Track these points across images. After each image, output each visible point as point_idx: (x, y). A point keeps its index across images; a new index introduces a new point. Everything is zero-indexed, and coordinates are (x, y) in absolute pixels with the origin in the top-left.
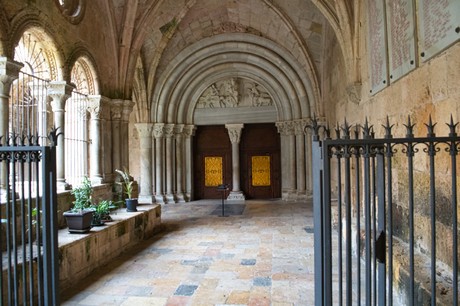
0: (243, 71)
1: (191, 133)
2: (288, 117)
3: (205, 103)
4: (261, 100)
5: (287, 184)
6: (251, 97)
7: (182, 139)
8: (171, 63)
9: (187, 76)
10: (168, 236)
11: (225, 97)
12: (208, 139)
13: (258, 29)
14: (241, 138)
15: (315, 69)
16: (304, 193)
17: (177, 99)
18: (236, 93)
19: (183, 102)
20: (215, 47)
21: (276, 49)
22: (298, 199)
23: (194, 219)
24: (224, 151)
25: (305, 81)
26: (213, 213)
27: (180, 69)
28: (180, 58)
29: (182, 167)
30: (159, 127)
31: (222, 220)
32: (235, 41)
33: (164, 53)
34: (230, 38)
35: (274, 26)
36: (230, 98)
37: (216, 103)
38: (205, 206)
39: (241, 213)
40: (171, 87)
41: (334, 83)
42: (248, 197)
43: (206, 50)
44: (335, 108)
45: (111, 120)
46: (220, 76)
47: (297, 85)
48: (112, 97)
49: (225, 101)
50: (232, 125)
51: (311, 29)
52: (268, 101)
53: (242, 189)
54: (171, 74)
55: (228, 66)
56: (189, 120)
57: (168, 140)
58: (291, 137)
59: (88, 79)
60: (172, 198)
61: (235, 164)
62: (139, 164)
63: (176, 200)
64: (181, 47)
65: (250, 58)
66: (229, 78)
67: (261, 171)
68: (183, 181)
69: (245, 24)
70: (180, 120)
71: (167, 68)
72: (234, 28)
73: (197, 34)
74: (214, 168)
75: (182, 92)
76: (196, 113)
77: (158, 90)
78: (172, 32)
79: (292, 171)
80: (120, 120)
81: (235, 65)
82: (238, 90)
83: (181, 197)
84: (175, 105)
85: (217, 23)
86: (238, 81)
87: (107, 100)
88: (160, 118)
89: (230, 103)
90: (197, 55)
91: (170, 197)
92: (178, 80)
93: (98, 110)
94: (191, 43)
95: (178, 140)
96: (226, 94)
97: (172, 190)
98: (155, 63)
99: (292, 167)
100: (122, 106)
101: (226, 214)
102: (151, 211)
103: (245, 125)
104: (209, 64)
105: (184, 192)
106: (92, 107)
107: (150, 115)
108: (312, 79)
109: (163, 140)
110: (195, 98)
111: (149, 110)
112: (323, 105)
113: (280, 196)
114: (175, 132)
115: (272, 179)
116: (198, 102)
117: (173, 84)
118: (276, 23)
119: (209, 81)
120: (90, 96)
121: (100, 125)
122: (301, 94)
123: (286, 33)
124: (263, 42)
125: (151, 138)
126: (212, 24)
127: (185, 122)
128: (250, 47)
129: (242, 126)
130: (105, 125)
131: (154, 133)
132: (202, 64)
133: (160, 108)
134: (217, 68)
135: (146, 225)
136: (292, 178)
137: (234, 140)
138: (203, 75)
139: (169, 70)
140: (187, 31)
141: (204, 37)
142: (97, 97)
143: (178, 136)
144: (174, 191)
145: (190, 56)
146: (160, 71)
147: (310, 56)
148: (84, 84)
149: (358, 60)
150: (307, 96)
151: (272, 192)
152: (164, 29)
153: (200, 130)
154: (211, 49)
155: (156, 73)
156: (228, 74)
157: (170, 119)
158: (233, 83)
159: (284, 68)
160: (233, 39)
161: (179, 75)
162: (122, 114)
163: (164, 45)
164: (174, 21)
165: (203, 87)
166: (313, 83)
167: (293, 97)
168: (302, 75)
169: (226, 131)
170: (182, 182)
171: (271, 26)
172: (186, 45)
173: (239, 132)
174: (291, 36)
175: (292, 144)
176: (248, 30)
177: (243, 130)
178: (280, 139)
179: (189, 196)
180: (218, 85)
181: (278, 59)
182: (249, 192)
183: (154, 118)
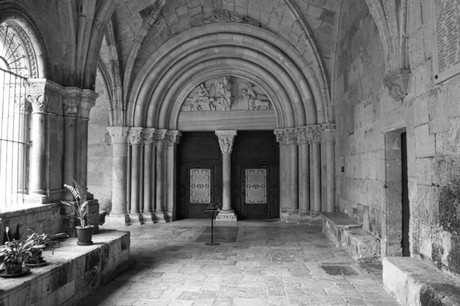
0: (238, 68)
1: (174, 140)
2: (289, 123)
3: (192, 105)
4: (258, 103)
5: (286, 201)
6: (246, 100)
7: (163, 146)
8: (153, 56)
9: (171, 72)
10: (137, 278)
11: (215, 99)
12: (194, 148)
13: (257, 18)
14: (233, 147)
15: (324, 66)
16: (308, 214)
17: (159, 99)
18: (229, 95)
19: (165, 104)
20: (205, 39)
21: (277, 43)
22: (301, 221)
23: (175, 248)
24: (212, 162)
25: (311, 81)
26: (200, 239)
27: (163, 64)
28: (164, 50)
29: (162, 180)
30: (136, 131)
31: (212, 251)
32: (229, 33)
33: (144, 42)
34: (223, 29)
35: (277, 14)
36: (222, 99)
37: (205, 106)
38: (190, 228)
39: (233, 240)
40: (152, 85)
41: (351, 80)
42: (240, 217)
43: (196, 42)
44: (352, 111)
45: (64, 116)
46: (210, 74)
47: (302, 85)
48: (65, 84)
49: (216, 103)
50: (223, 132)
51: (321, 18)
52: (266, 104)
53: (234, 207)
54: (152, 69)
55: (219, 62)
56: (173, 124)
57: (147, 148)
58: (293, 148)
59: (29, 56)
60: (149, 217)
61: (226, 177)
62: (111, 176)
63: (155, 219)
64: (165, 37)
65: (247, 52)
66: (221, 76)
67: (256, 186)
68: (164, 197)
69: (242, 12)
70: (161, 124)
71: (148, 62)
72: (228, 16)
73: (185, 23)
74: (200, 183)
75: (165, 90)
76: (181, 117)
77: (136, 88)
78: (155, 16)
79: (293, 187)
80: (77, 116)
81: (228, 62)
82: (231, 90)
83: (161, 216)
84: (156, 106)
85: (208, 10)
86: (232, 80)
87: (57, 87)
88: (137, 120)
89: (221, 106)
90: (184, 47)
91: (148, 216)
92: (161, 76)
93: (41, 99)
94: (177, 33)
95: (159, 148)
96: (218, 95)
97: (150, 208)
98: (134, 54)
99: (293, 182)
100: (79, 97)
101: (215, 241)
102: (114, 242)
103: (238, 132)
104: (198, 59)
105: (164, 210)
106: (34, 95)
107: (125, 117)
108: (319, 78)
109: (141, 147)
110: (180, 99)
111: (125, 111)
112: (334, 109)
113: (278, 216)
114: (156, 138)
115: (269, 196)
116: (183, 104)
117: (154, 81)
118: (279, 10)
119: (197, 80)
120: (30, 80)
121: (44, 122)
122: (306, 96)
123: (290, 23)
124: (263, 34)
125: (126, 145)
126: (203, 12)
127: (167, 127)
128: (247, 39)
129: (234, 133)
130: (53, 121)
131: (130, 138)
132: (190, 58)
133: (139, 109)
134: (207, 64)
135: (104, 264)
136: (293, 195)
137: (226, 150)
138: (191, 72)
139: (150, 64)
140: (173, 19)
141: (193, 26)
142: (41, 81)
143: (159, 144)
144: (152, 209)
145: (176, 48)
146: (139, 65)
147: (319, 50)
148: (24, 62)
149: (406, 38)
150: (313, 98)
151: (268, 211)
152: (145, 13)
153: (185, 136)
154: (202, 40)
155: (135, 66)
156: (219, 72)
157: (149, 123)
158: (225, 82)
159: (287, 65)
160: (227, 29)
161: (162, 71)
162: (79, 107)
163: (145, 33)
164: (157, 3)
165: (190, 86)
166: (321, 83)
167: (296, 99)
168: (308, 74)
169: (216, 138)
170: (162, 198)
171: (273, 14)
172: (171, 36)
173: (231, 140)
174: (297, 26)
175: (293, 155)
176: (245, 20)
177: (236, 138)
178: (279, 148)
179: (170, 214)
180: (208, 84)
181: (279, 55)
182: (241, 211)
183: (130, 121)
